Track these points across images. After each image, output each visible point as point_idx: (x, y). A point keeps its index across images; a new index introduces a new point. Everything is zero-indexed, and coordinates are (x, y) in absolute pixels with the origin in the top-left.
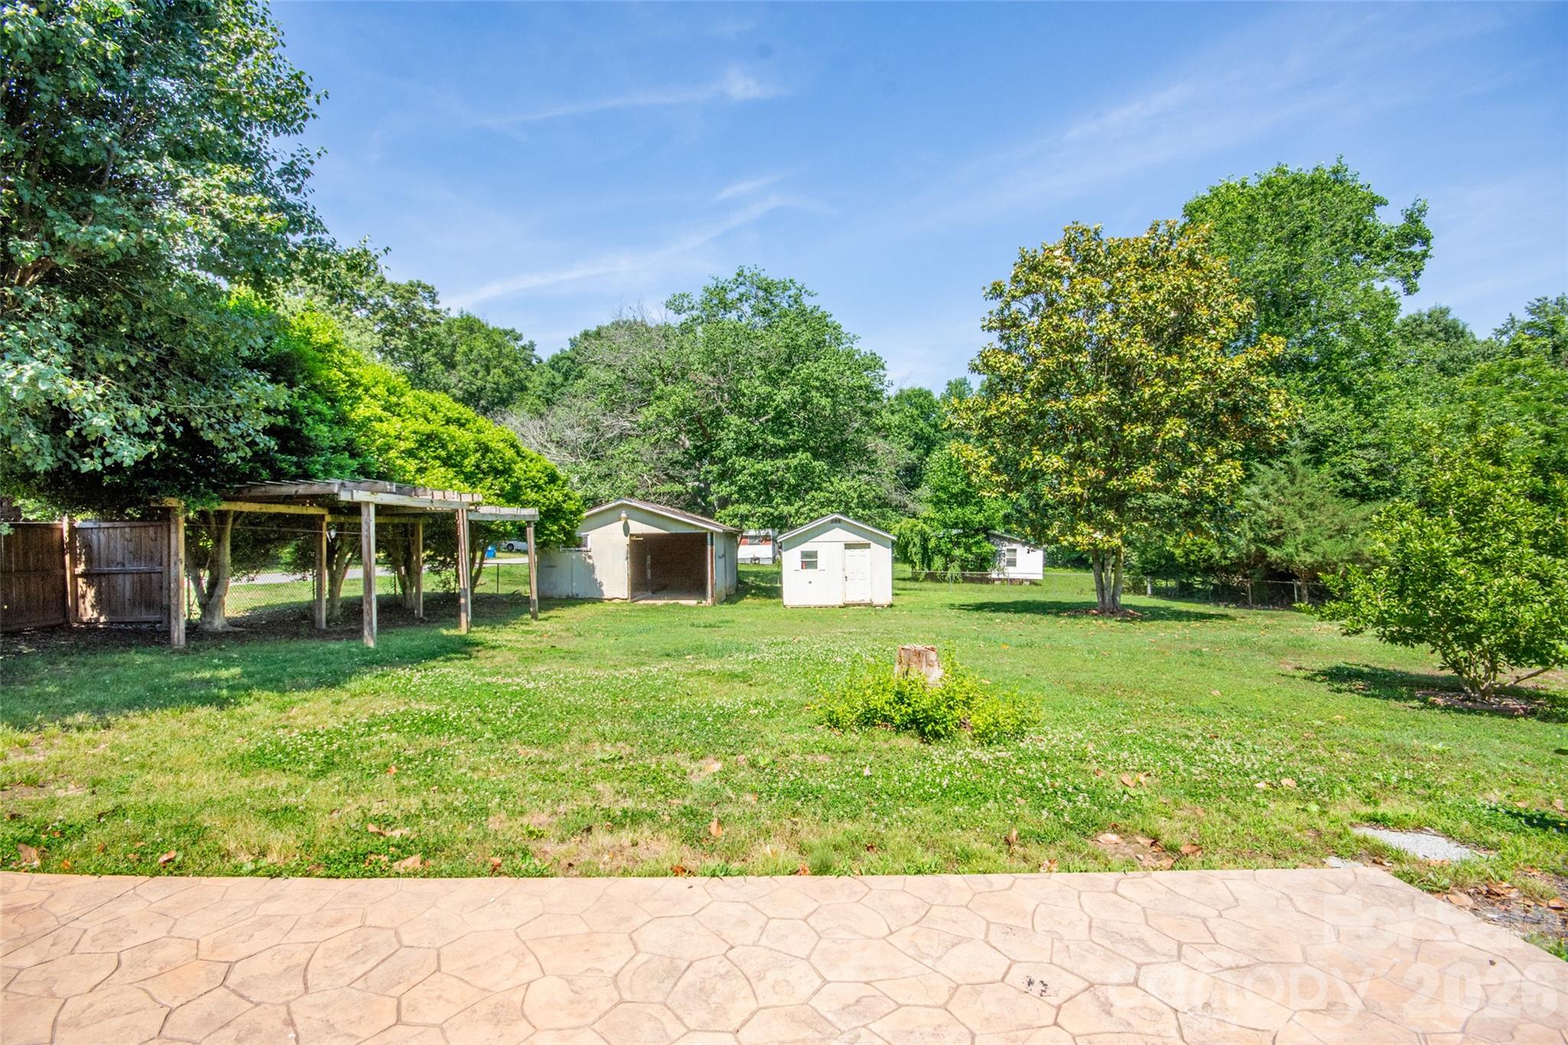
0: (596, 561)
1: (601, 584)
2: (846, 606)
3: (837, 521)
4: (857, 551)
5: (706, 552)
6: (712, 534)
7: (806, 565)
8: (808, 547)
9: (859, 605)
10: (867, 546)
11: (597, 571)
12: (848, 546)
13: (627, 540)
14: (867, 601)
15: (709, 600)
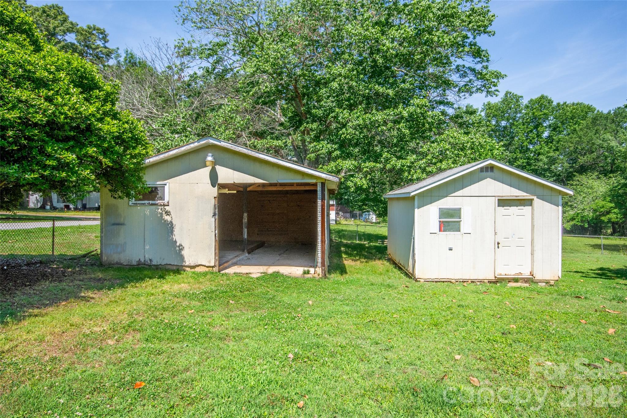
0: (176, 218)
1: (181, 247)
2: (497, 281)
3: (491, 168)
4: (513, 210)
5: (316, 207)
6: (323, 184)
7: (444, 226)
8: (448, 203)
9: (516, 280)
10: (529, 203)
11: (176, 231)
12: (503, 202)
13: (214, 191)
14: (526, 274)
15: (319, 270)
